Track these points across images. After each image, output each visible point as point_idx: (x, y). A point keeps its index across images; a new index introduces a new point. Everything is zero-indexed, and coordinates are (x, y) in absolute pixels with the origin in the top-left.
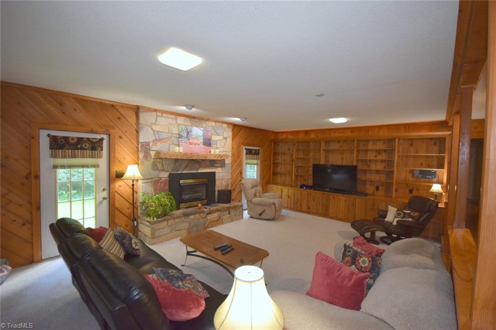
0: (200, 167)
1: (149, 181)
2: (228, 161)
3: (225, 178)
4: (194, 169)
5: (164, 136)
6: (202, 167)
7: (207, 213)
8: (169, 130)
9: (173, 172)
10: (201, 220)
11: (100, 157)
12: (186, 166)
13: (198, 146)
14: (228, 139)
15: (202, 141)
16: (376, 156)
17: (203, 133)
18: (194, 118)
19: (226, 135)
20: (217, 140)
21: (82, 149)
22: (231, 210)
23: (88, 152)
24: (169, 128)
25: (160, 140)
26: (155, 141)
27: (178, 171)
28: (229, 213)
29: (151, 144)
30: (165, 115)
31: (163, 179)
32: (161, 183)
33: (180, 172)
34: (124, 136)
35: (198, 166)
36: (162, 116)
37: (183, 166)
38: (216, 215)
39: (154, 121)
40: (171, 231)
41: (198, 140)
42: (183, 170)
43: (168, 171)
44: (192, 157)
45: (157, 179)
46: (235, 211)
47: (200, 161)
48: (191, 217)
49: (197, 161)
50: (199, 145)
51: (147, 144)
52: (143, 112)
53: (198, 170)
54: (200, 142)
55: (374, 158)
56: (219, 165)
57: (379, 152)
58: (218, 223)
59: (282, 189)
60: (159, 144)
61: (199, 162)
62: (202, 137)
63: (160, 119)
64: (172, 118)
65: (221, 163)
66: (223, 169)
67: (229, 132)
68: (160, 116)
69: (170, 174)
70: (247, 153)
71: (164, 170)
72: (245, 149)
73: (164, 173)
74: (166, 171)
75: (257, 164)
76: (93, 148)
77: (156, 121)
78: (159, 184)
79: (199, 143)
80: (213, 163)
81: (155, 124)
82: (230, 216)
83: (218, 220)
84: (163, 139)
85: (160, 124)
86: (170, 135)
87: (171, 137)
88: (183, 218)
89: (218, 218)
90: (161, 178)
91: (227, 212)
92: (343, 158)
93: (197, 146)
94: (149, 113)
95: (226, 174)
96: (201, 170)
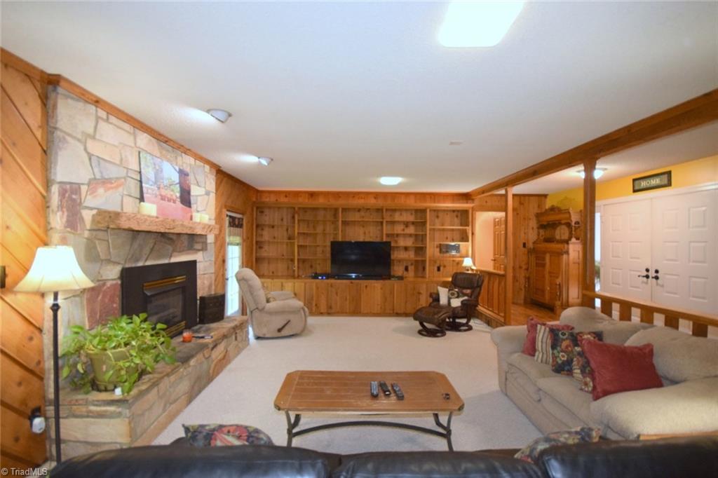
0: (174, 251)
2: (211, 239)
3: (208, 272)
4: (165, 256)
5: (113, 172)
6: (177, 252)
7: (212, 346)
8: (121, 160)
10: (205, 364)
12: (152, 250)
13: (174, 205)
14: (211, 195)
15: (178, 195)
16: (403, 230)
17: (179, 177)
18: (166, 142)
19: (208, 186)
20: (197, 196)
22: (238, 332)
24: (121, 154)
25: (105, 182)
26: (94, 183)
27: (137, 260)
28: (236, 339)
29: (84, 188)
30: (113, 119)
31: (109, 284)
32: (105, 294)
33: (140, 264)
35: (170, 248)
36: (107, 120)
37: (147, 250)
38: (222, 348)
39: (91, 131)
40: (165, 408)
41: (174, 191)
42: (146, 260)
43: (119, 263)
45: (94, 284)
46: (241, 333)
47: (173, 237)
48: (191, 363)
49: (168, 237)
50: (174, 202)
51: (76, 188)
52: (67, 97)
53: (171, 257)
54: (177, 197)
55: (402, 232)
56: (200, 246)
57: (407, 224)
58: (225, 362)
59: (282, 283)
60: (101, 191)
61: (172, 239)
62: (178, 186)
63: (103, 125)
64: (126, 131)
65: (202, 242)
66: (205, 253)
67: (212, 181)
68: (102, 119)
69: (123, 270)
70: (230, 225)
71: (110, 261)
72: (228, 216)
73: (110, 267)
74: (115, 263)
75: (239, 244)
77: (96, 128)
78: (100, 297)
79: (174, 197)
80: (192, 241)
81: (93, 137)
82: (236, 343)
83: (224, 357)
84: (110, 180)
85: (104, 139)
86: (123, 173)
87: (125, 178)
88: (181, 370)
89: (225, 352)
90: (104, 282)
91: (234, 338)
92: (365, 233)
94: (80, 105)
95: (208, 263)
96: (175, 256)
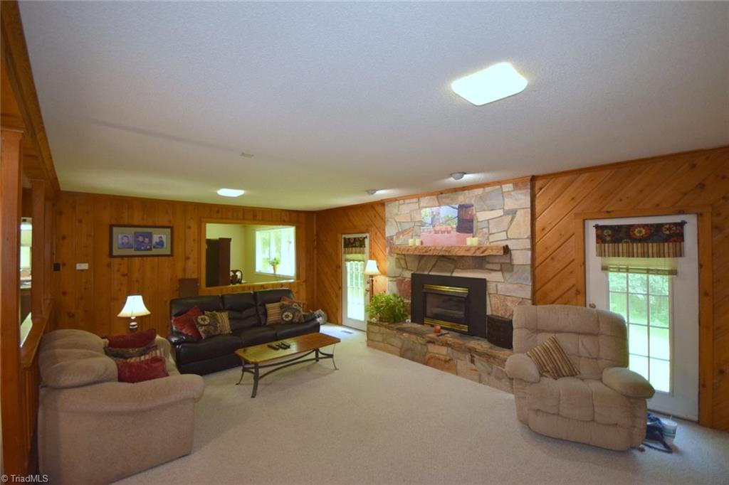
0: (456, 268)
1: (394, 279)
2: (521, 259)
3: (514, 295)
4: (446, 271)
5: (406, 226)
6: (458, 268)
7: (428, 339)
8: (411, 219)
9: (418, 273)
10: (419, 347)
11: (363, 253)
12: (433, 266)
13: (448, 235)
14: (518, 213)
15: (455, 226)
17: (459, 213)
18: (442, 193)
19: (510, 204)
20: (488, 220)
21: (356, 247)
22: (477, 357)
23: (358, 249)
24: (411, 216)
25: (403, 232)
26: (398, 234)
27: (423, 271)
28: (472, 361)
29: (395, 237)
30: (407, 201)
31: (406, 280)
32: (405, 284)
33: (426, 273)
34: (378, 233)
35: (453, 267)
36: (404, 203)
37: (430, 265)
38: (443, 351)
40: (383, 341)
41: (449, 225)
42: (430, 271)
43: (412, 270)
44: (426, 252)
45: (400, 278)
46: (486, 364)
47: (455, 258)
48: (404, 334)
49: (450, 259)
50: (449, 232)
51: (391, 238)
53: (452, 272)
54: (452, 228)
56: (498, 267)
58: (447, 365)
61: (453, 259)
62: (457, 219)
63: (402, 207)
64: (415, 203)
65: (501, 264)
66: (507, 275)
67: (520, 196)
68: (401, 204)
69: (412, 274)
70: (600, 239)
71: (407, 269)
72: (597, 227)
73: (407, 271)
74: (409, 270)
75: (673, 272)
76: (361, 246)
77: (398, 210)
78: (403, 285)
79: (449, 229)
80: (480, 261)
81: (397, 215)
82: (474, 367)
83: (446, 361)
84: (405, 231)
85: (403, 213)
86: (413, 224)
87: (413, 227)
88: (395, 332)
89: (448, 358)
91: (468, 357)
93: (446, 234)
95: (515, 286)
96: (457, 272)
